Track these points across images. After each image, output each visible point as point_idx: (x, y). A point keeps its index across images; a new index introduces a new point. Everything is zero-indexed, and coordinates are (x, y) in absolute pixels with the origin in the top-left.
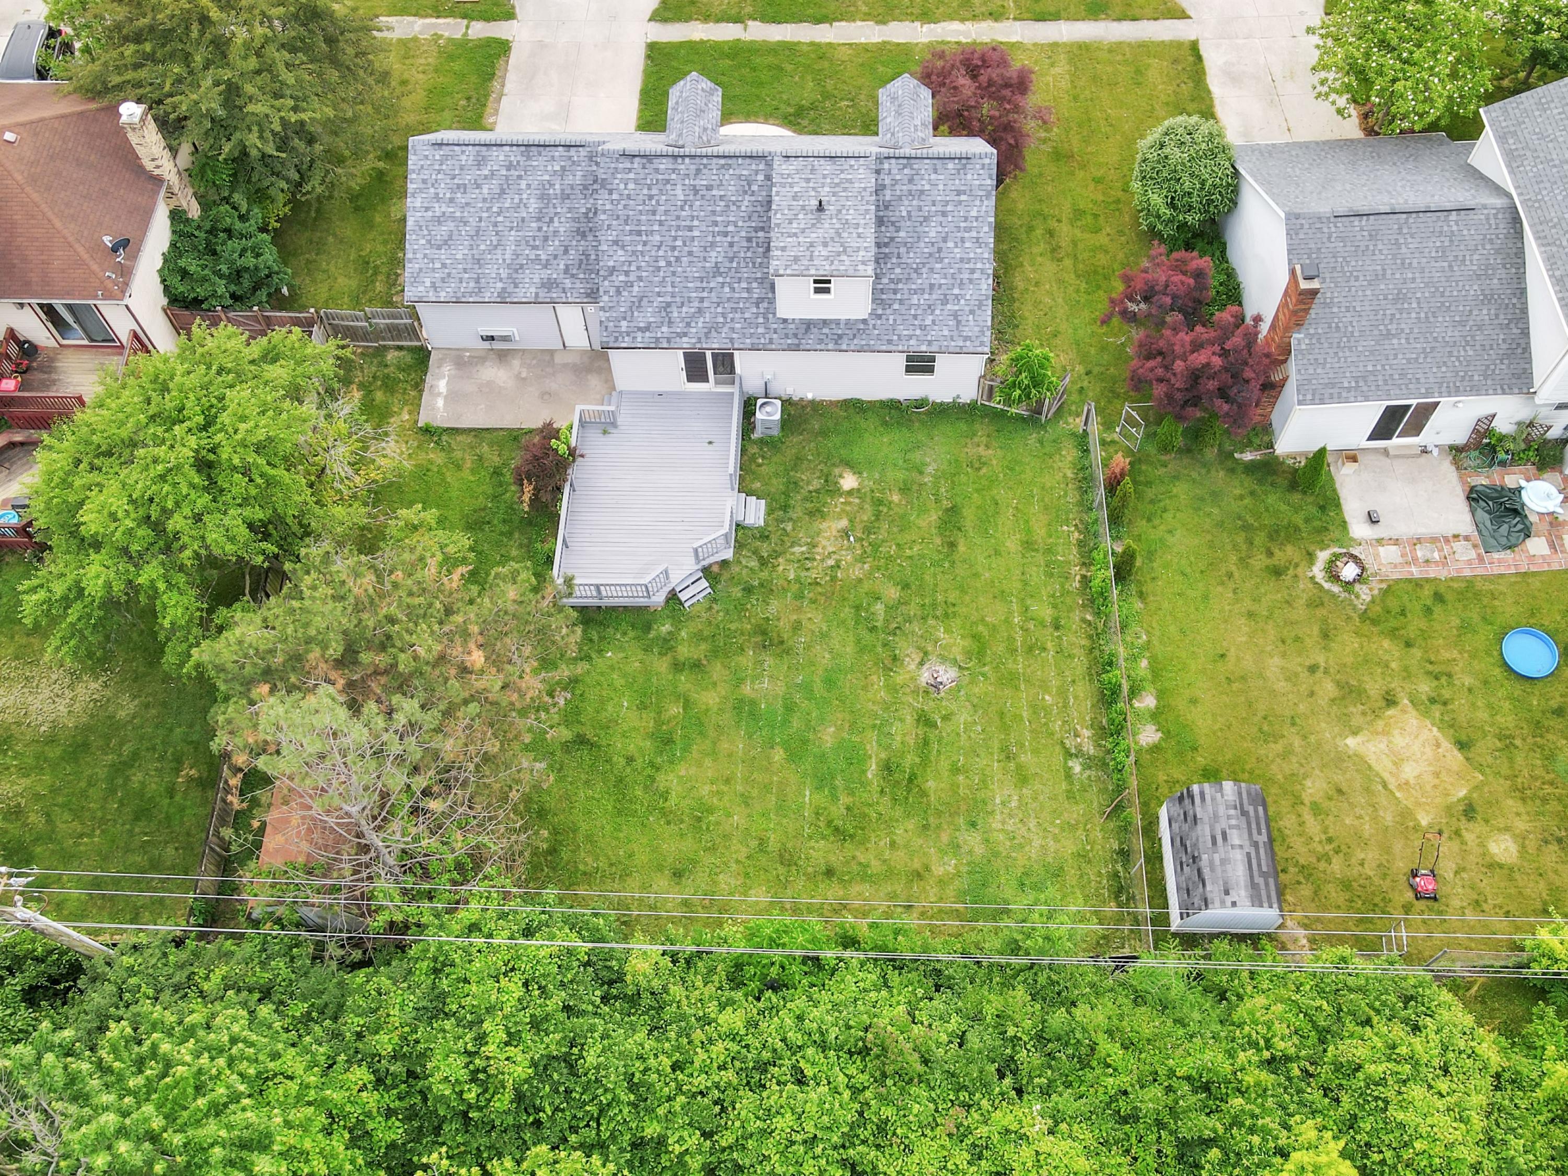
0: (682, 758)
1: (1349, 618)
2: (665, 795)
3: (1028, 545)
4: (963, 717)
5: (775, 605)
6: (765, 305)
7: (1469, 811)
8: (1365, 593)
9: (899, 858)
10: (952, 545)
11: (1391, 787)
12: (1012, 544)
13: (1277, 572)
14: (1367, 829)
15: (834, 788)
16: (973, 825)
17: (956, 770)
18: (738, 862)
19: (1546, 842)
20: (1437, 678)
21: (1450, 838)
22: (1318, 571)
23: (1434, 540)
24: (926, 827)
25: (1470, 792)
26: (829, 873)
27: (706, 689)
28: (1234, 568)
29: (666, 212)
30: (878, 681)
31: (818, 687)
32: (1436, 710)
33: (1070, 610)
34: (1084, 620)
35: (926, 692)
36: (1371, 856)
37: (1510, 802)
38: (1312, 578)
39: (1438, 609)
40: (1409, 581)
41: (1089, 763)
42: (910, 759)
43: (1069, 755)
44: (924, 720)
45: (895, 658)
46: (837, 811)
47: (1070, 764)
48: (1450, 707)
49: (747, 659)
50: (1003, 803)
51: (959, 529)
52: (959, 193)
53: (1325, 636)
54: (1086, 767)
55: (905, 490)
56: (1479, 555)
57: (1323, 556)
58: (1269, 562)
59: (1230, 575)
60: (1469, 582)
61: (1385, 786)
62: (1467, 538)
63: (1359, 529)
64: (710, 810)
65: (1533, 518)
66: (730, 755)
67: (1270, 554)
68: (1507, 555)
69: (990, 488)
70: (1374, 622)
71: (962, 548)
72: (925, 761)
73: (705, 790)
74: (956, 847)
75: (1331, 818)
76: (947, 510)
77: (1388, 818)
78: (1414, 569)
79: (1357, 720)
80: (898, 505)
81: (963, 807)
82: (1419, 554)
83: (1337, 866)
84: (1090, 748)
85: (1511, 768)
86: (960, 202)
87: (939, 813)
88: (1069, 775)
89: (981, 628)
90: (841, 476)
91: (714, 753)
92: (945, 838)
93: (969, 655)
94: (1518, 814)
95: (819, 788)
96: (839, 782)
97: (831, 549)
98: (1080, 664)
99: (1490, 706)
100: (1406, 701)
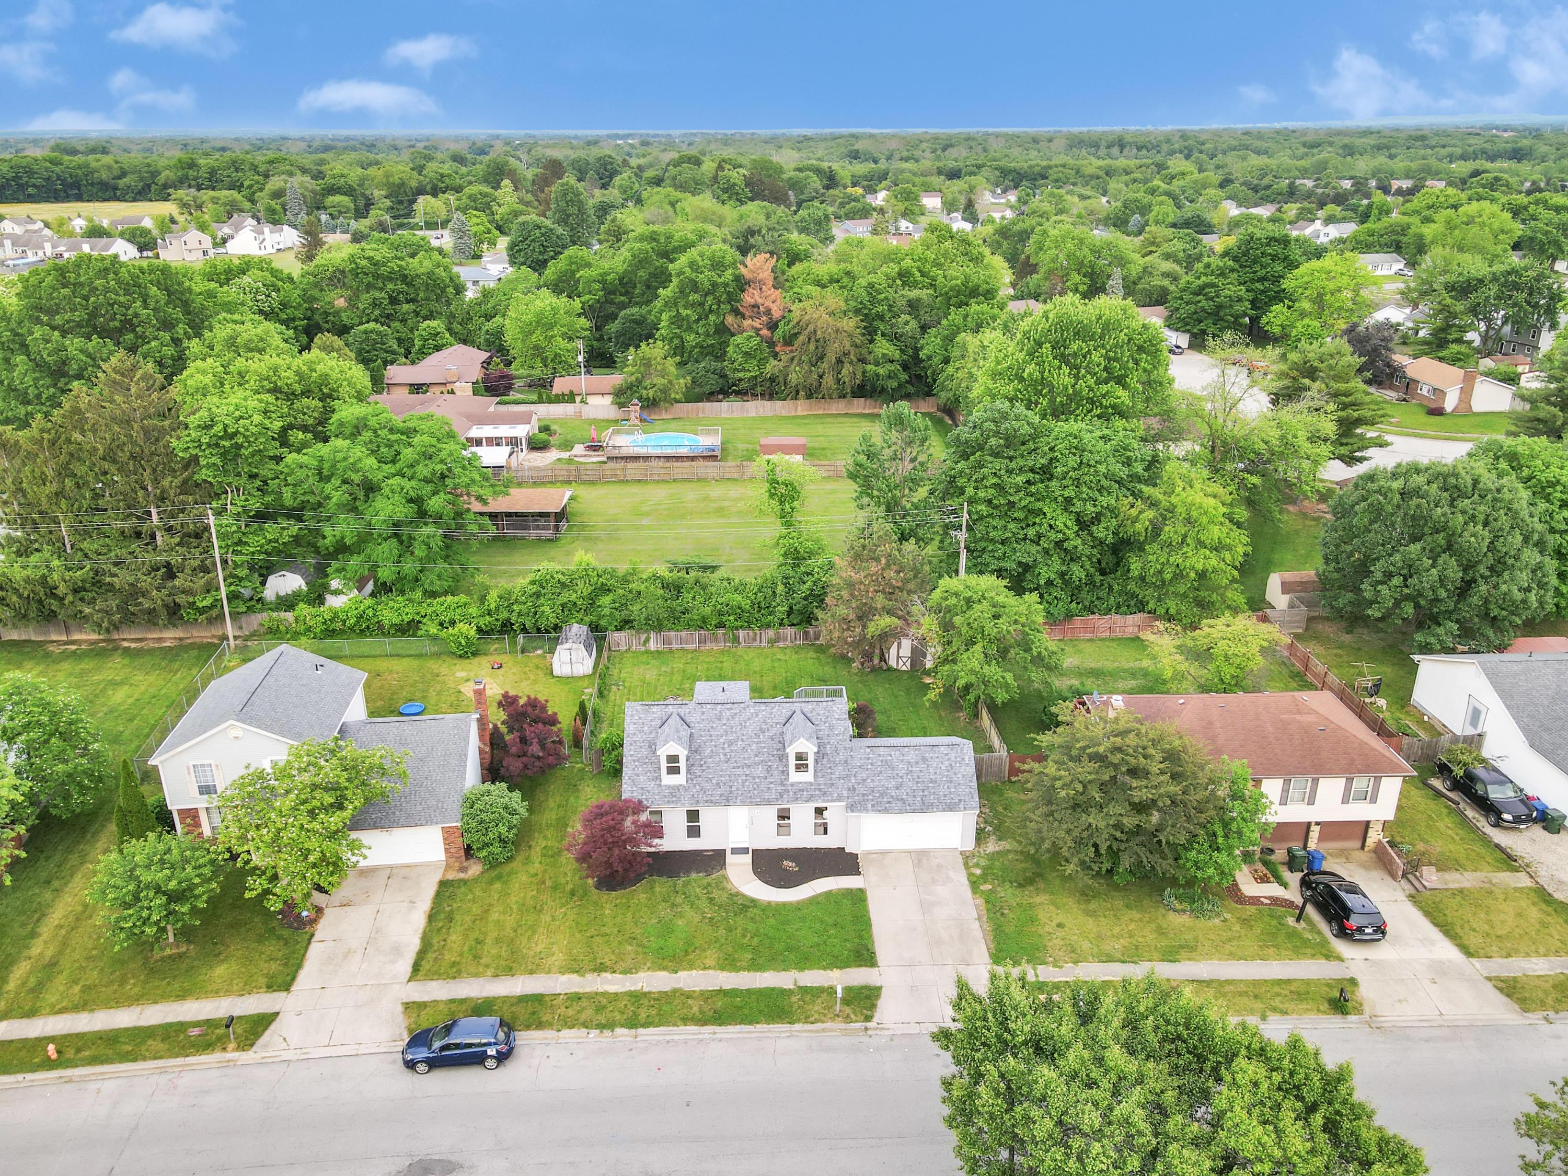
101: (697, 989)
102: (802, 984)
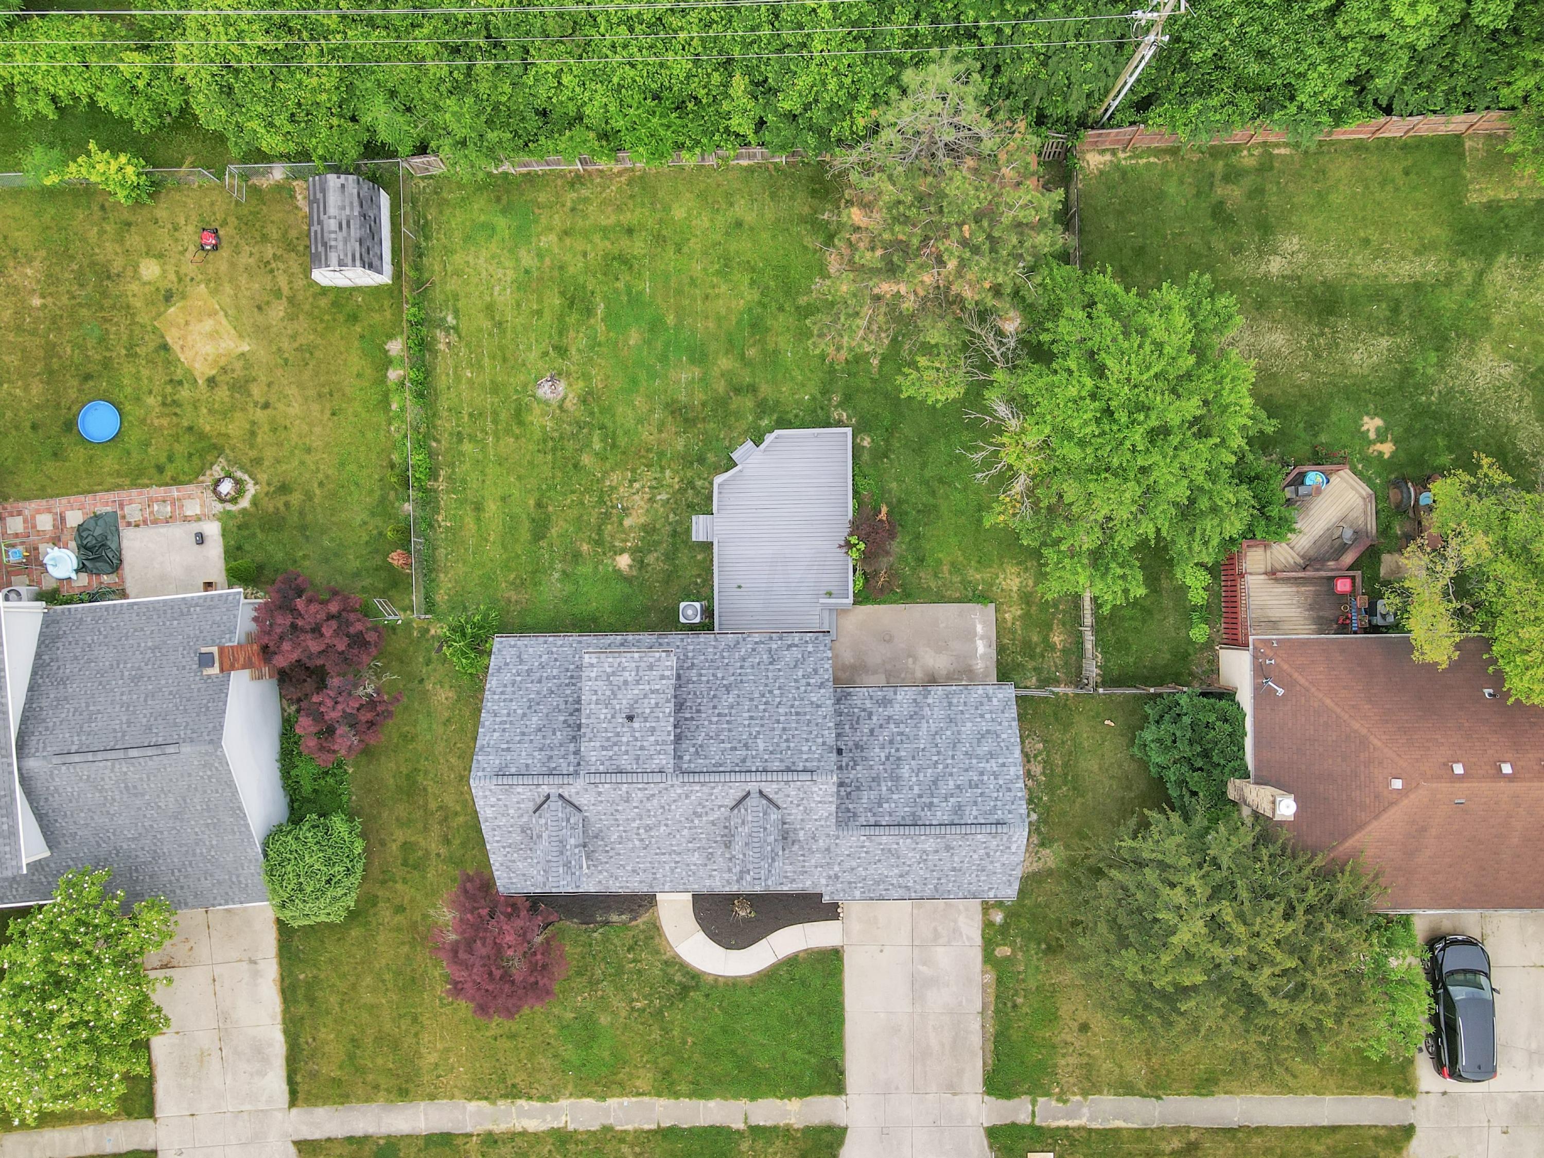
0: (742, 314)
1: (233, 450)
2: (753, 282)
3: (478, 508)
4: (533, 356)
5: (680, 444)
6: (686, 665)
7: (168, 297)
8: (217, 471)
9: (580, 245)
10: (539, 505)
11: (222, 313)
12: (492, 507)
13: (284, 489)
14: (243, 280)
15: (629, 294)
16: (527, 272)
17: (539, 313)
18: (696, 236)
19: (118, 276)
20: (174, 401)
21: (186, 275)
22: (251, 489)
23: (155, 522)
24: (561, 268)
25: (165, 311)
26: (630, 231)
27: (729, 371)
28: (318, 492)
29: (773, 729)
30: (597, 382)
31: (642, 376)
32: (179, 374)
33: (448, 450)
34: (438, 441)
35: (560, 374)
36: (244, 260)
37: (138, 305)
38: (256, 484)
39: (163, 459)
40: (181, 483)
41: (441, 324)
42: (572, 319)
43: (455, 329)
44: (562, 351)
45: (585, 402)
46: (625, 277)
47: (454, 322)
48: (168, 378)
49: (700, 396)
50: (505, 289)
51: (533, 520)
52: (508, 749)
53: (253, 434)
54: (444, 319)
55: (577, 556)
56: (122, 509)
57: (245, 503)
58: (288, 498)
59: (321, 484)
60: (134, 485)
61: (226, 315)
62: (129, 524)
63: (212, 529)
64: (718, 273)
65: (73, 544)
66: (707, 317)
67: (287, 505)
68: (101, 509)
69: (508, 560)
70: (215, 447)
71: (532, 502)
72: (561, 318)
73: (724, 288)
74: (540, 255)
75: (268, 288)
76: (542, 538)
77: (228, 289)
78: (176, 494)
79: (239, 365)
80: (583, 540)
81: (534, 285)
82: (169, 509)
83: (269, 251)
84: (440, 334)
85: (131, 331)
86: (508, 742)
87: (551, 278)
88: (456, 313)
89: (517, 431)
90: (630, 566)
91: (719, 319)
92: (547, 261)
93: (529, 409)
94: (134, 296)
95: (640, 293)
96: (625, 298)
97: (636, 497)
98: (443, 404)
99: (138, 379)
100: (200, 382)
101: (629, 1127)
102: (753, 1122)
